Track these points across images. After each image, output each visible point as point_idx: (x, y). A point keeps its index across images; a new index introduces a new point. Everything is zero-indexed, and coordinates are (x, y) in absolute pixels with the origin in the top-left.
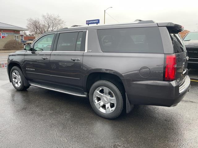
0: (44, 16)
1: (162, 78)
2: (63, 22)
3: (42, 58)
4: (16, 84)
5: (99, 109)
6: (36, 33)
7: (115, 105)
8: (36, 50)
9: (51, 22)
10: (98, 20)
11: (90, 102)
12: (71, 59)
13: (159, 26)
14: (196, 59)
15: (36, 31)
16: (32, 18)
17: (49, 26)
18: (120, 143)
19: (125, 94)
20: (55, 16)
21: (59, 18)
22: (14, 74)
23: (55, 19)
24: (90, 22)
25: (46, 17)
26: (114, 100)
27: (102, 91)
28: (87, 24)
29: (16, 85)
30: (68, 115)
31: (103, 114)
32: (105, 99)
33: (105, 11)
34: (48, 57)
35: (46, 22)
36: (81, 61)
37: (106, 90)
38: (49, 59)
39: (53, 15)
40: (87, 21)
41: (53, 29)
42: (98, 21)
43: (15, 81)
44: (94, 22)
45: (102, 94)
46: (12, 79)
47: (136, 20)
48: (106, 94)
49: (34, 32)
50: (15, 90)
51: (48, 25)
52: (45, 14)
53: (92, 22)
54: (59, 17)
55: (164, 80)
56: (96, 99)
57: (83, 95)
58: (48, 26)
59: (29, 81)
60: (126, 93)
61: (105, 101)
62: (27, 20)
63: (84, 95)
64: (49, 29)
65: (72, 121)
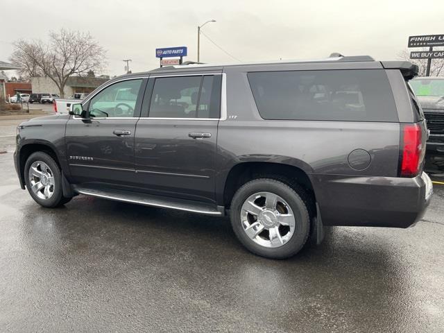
0: (53, 36)
1: (396, 170)
2: (100, 50)
3: (114, 133)
4: (39, 192)
5: (254, 240)
6: (34, 75)
7: (292, 229)
8: (94, 116)
9: (72, 50)
10: (185, 49)
11: (233, 225)
12: (190, 136)
13: (384, 67)
14: (439, 135)
15: (31, 69)
16: (25, 40)
17: (66, 60)
18: (317, 304)
19: (315, 205)
20: (81, 34)
21: (92, 41)
22: (35, 169)
23: (81, 43)
24: (165, 53)
25: (60, 38)
26: (288, 219)
27: (260, 202)
28: (157, 56)
29: (40, 195)
30: (187, 256)
31: (263, 249)
32: (268, 218)
33: (199, 28)
34: (130, 132)
35: (59, 50)
36: (212, 140)
37: (272, 198)
38: (132, 136)
39: (76, 33)
40: (157, 50)
41: (77, 66)
42: (183, 51)
43: (36, 186)
44: (175, 52)
45: (261, 208)
46: (29, 182)
47: (333, 55)
48: (270, 207)
49: (28, 74)
50: (37, 207)
51: (65, 55)
52: (57, 32)
53: (170, 52)
54: (90, 38)
55: (399, 176)
56: (246, 218)
57: (215, 211)
58: (64, 59)
59: (75, 186)
60: (317, 203)
61: (267, 222)
62: (13, 44)
63: (217, 211)
64: (67, 67)
65: (201, 267)
